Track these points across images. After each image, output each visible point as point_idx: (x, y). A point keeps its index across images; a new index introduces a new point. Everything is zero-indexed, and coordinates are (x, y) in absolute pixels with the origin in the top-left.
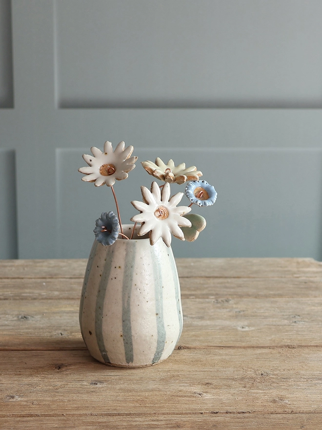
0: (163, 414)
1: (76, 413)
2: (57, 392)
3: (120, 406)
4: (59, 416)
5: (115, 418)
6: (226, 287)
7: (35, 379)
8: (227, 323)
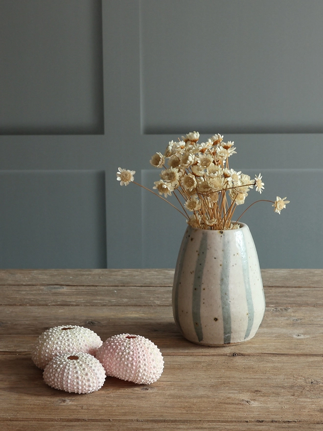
0: (209, 421)
1: (123, 418)
2: (108, 397)
3: (166, 413)
4: (105, 420)
5: (160, 425)
6: (287, 296)
8: (284, 331)
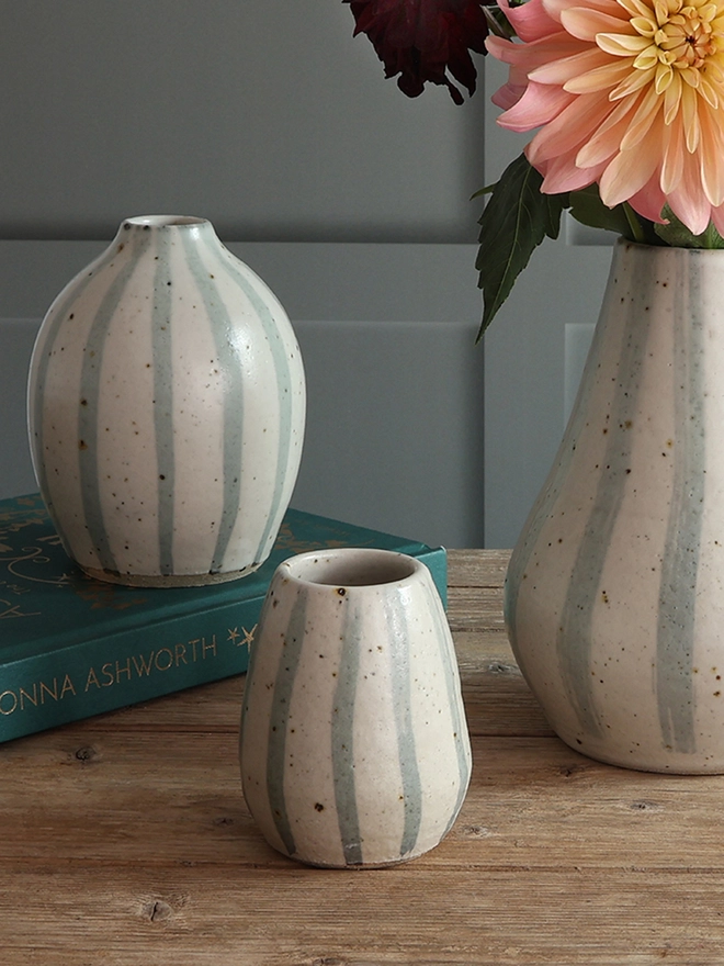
1: (603, 865)
2: (565, 822)
3: (688, 854)
4: (565, 870)
5: (681, 877)
7: (520, 796)
